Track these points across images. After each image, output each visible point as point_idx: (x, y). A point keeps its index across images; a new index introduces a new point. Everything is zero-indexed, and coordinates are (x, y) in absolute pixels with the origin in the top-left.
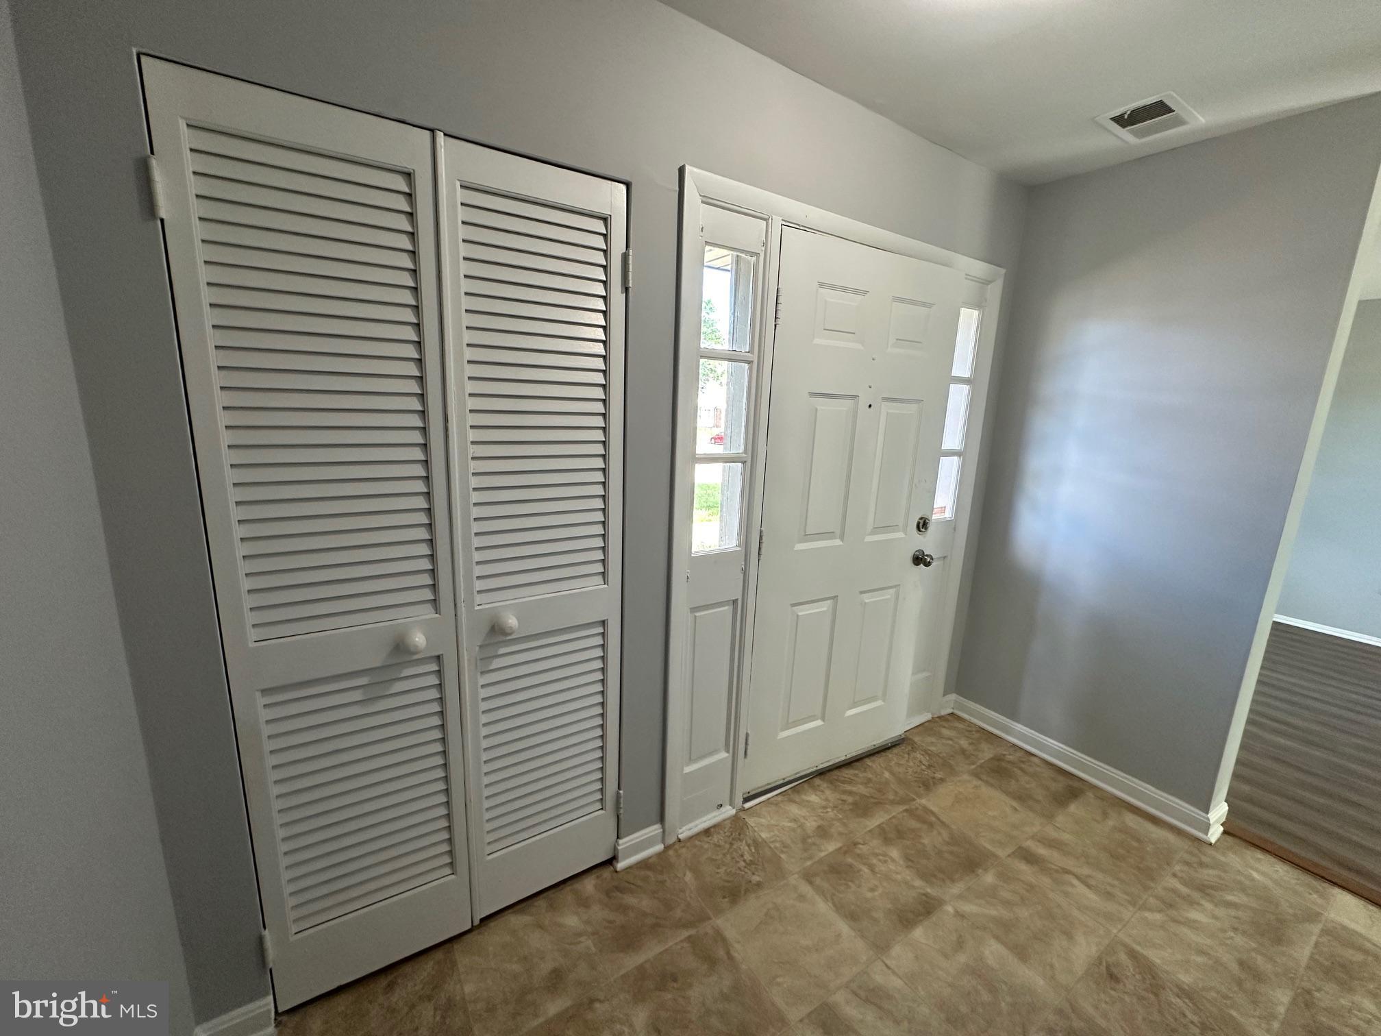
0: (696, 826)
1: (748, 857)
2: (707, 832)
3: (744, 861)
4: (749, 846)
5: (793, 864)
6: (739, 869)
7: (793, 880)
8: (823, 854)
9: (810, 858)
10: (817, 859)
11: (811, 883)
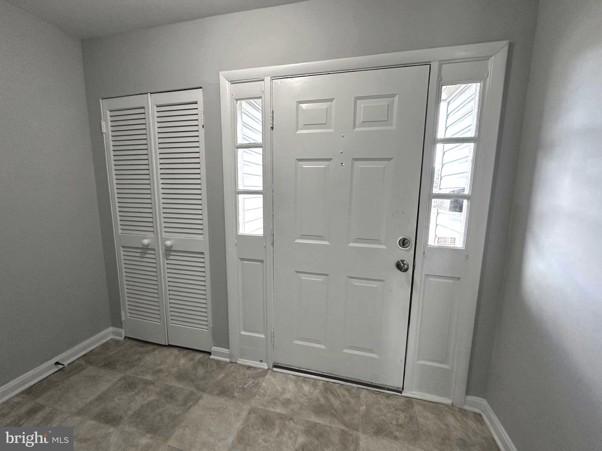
0: (247, 362)
1: (246, 386)
2: (249, 367)
3: (243, 386)
4: (253, 383)
5: (255, 403)
6: (237, 387)
7: (246, 407)
8: (271, 409)
9: (265, 406)
10: (267, 409)
11: (249, 413)
